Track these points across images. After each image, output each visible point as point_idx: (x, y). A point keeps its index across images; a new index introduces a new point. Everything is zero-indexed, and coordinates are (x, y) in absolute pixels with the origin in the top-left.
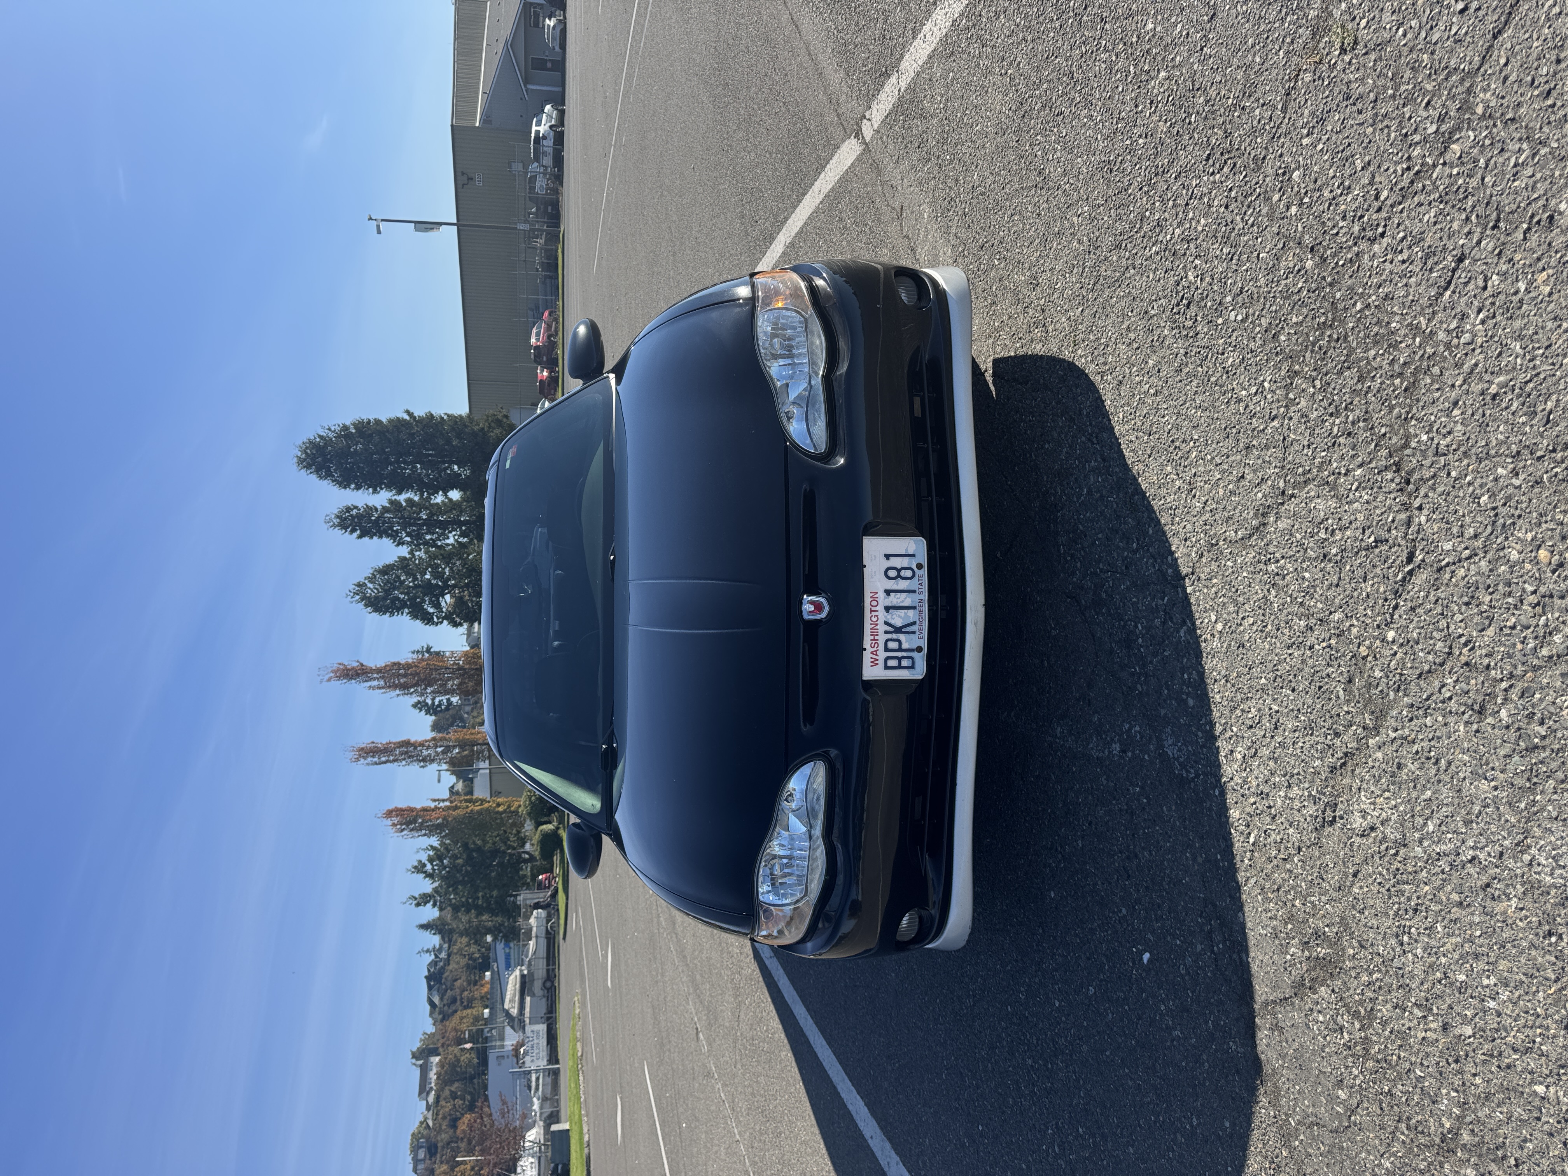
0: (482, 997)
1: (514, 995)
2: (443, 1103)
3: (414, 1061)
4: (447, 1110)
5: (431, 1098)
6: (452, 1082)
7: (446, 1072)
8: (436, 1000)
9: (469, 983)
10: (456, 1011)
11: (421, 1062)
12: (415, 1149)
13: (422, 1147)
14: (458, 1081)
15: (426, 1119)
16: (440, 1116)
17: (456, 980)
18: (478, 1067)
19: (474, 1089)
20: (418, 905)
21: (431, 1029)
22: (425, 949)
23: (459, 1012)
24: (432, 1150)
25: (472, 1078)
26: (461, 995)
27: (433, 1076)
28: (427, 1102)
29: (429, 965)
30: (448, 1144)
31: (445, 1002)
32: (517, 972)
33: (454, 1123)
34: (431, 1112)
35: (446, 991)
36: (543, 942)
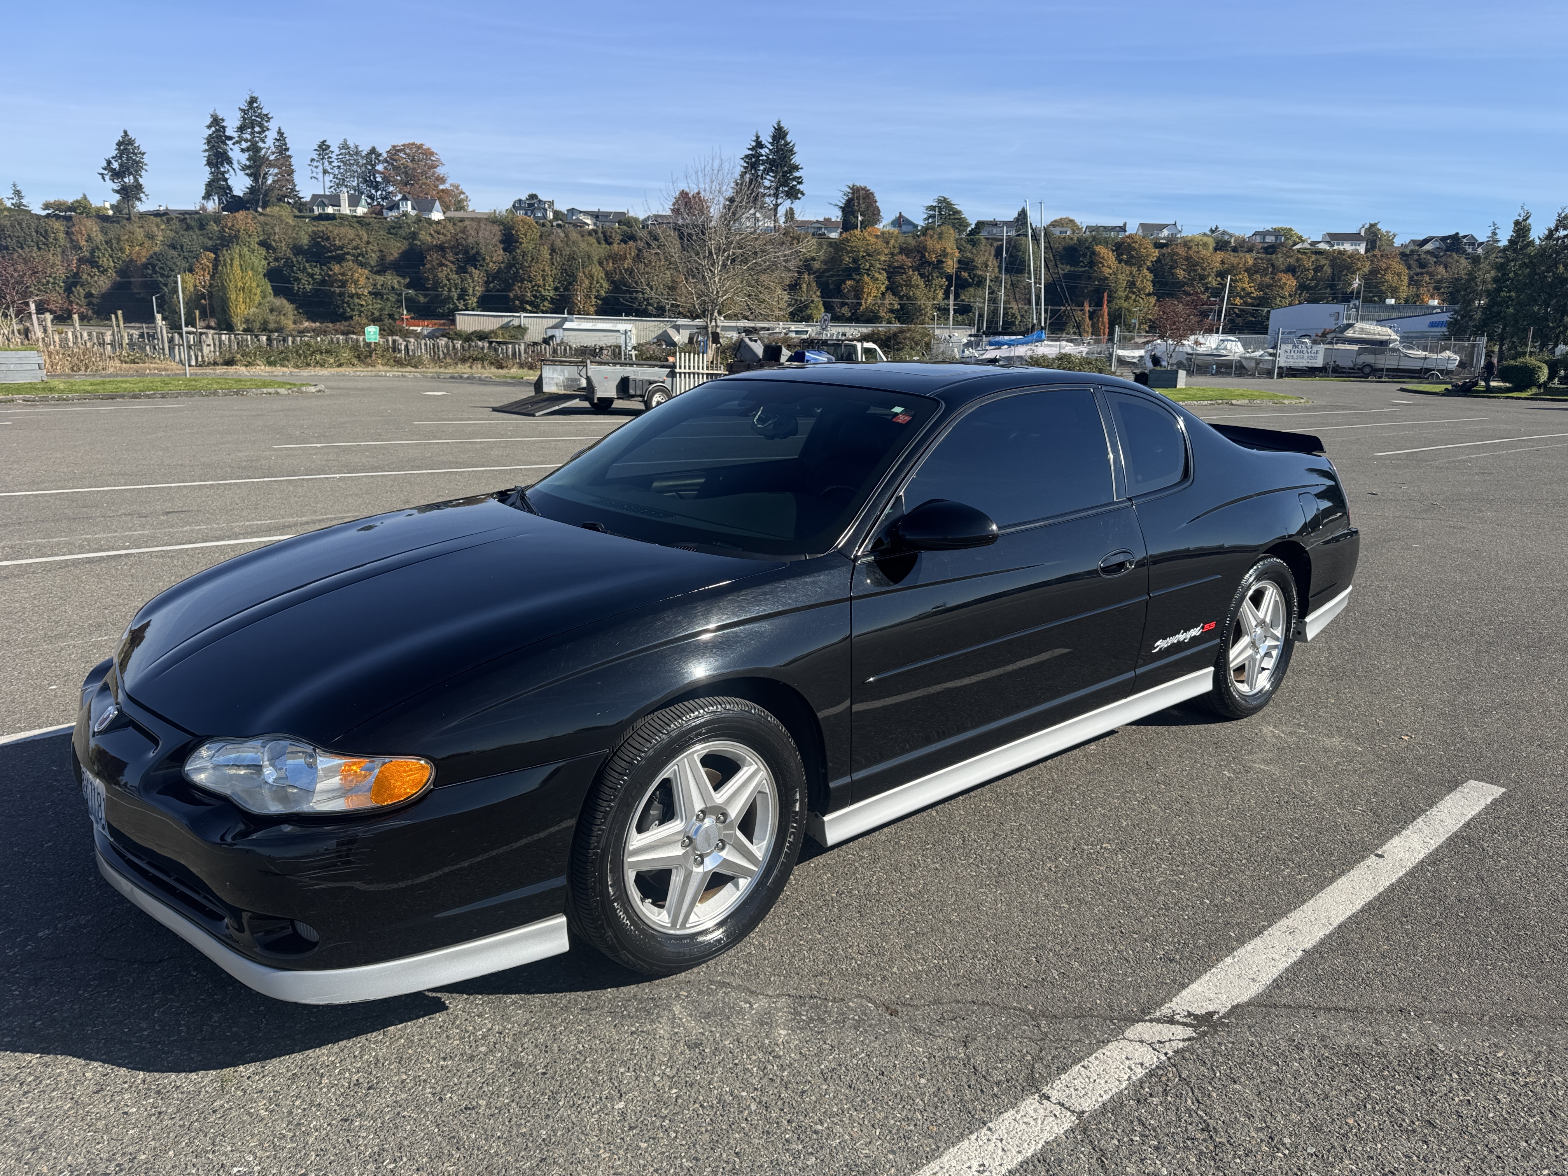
0: (1418, 296)
1: (1369, 333)
2: (1314, 257)
3: (1367, 226)
4: (1305, 263)
5: (1323, 246)
6: (1333, 266)
7: (1345, 260)
8: (1429, 247)
9: (1439, 282)
10: (1409, 268)
11: (1363, 234)
12: (1276, 233)
13: (1277, 238)
14: (1333, 272)
15: (1303, 241)
16: (1300, 256)
17: (1446, 267)
18: (1342, 293)
19: (1321, 289)
20: (1517, 223)
21: (1397, 243)
22: (1497, 231)
23: (1407, 271)
24: (1271, 249)
25: (1332, 287)
26: (1427, 273)
27: (1348, 247)
28: (1320, 242)
29: (1472, 236)
30: (1273, 265)
31: (1423, 256)
32: (1394, 336)
33: (1291, 270)
34: (1309, 247)
35: (1436, 257)
36: (1418, 365)
